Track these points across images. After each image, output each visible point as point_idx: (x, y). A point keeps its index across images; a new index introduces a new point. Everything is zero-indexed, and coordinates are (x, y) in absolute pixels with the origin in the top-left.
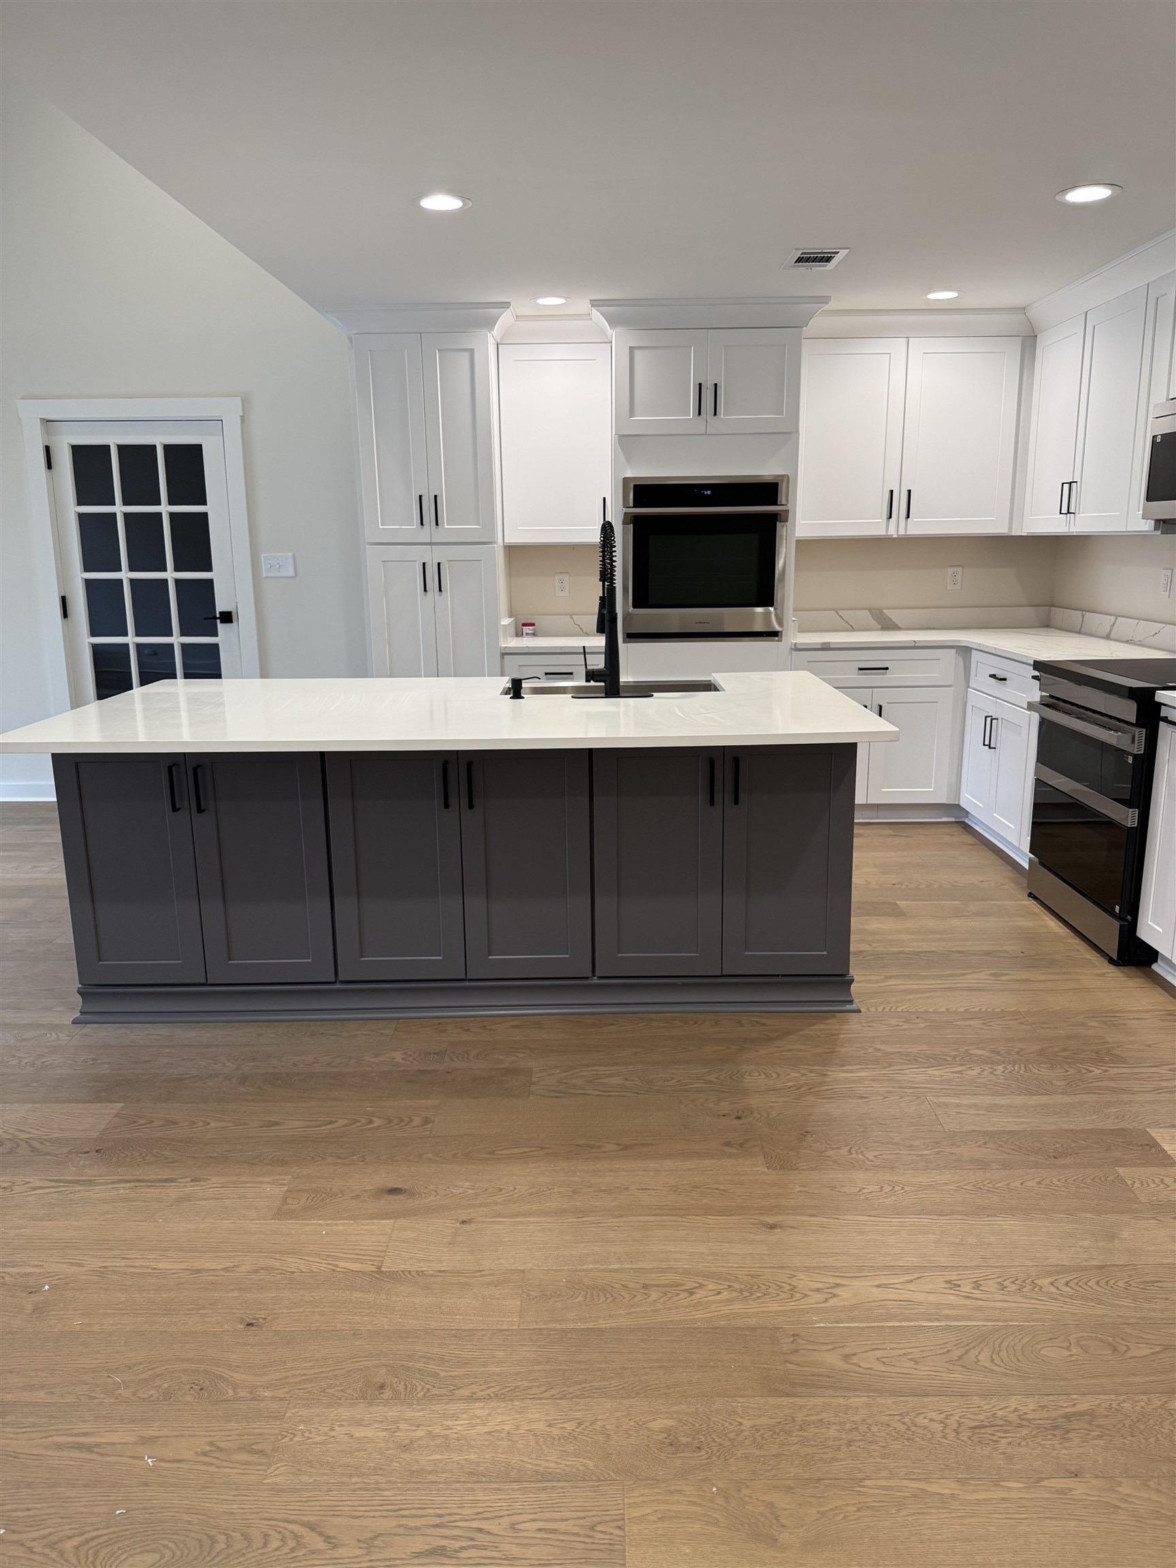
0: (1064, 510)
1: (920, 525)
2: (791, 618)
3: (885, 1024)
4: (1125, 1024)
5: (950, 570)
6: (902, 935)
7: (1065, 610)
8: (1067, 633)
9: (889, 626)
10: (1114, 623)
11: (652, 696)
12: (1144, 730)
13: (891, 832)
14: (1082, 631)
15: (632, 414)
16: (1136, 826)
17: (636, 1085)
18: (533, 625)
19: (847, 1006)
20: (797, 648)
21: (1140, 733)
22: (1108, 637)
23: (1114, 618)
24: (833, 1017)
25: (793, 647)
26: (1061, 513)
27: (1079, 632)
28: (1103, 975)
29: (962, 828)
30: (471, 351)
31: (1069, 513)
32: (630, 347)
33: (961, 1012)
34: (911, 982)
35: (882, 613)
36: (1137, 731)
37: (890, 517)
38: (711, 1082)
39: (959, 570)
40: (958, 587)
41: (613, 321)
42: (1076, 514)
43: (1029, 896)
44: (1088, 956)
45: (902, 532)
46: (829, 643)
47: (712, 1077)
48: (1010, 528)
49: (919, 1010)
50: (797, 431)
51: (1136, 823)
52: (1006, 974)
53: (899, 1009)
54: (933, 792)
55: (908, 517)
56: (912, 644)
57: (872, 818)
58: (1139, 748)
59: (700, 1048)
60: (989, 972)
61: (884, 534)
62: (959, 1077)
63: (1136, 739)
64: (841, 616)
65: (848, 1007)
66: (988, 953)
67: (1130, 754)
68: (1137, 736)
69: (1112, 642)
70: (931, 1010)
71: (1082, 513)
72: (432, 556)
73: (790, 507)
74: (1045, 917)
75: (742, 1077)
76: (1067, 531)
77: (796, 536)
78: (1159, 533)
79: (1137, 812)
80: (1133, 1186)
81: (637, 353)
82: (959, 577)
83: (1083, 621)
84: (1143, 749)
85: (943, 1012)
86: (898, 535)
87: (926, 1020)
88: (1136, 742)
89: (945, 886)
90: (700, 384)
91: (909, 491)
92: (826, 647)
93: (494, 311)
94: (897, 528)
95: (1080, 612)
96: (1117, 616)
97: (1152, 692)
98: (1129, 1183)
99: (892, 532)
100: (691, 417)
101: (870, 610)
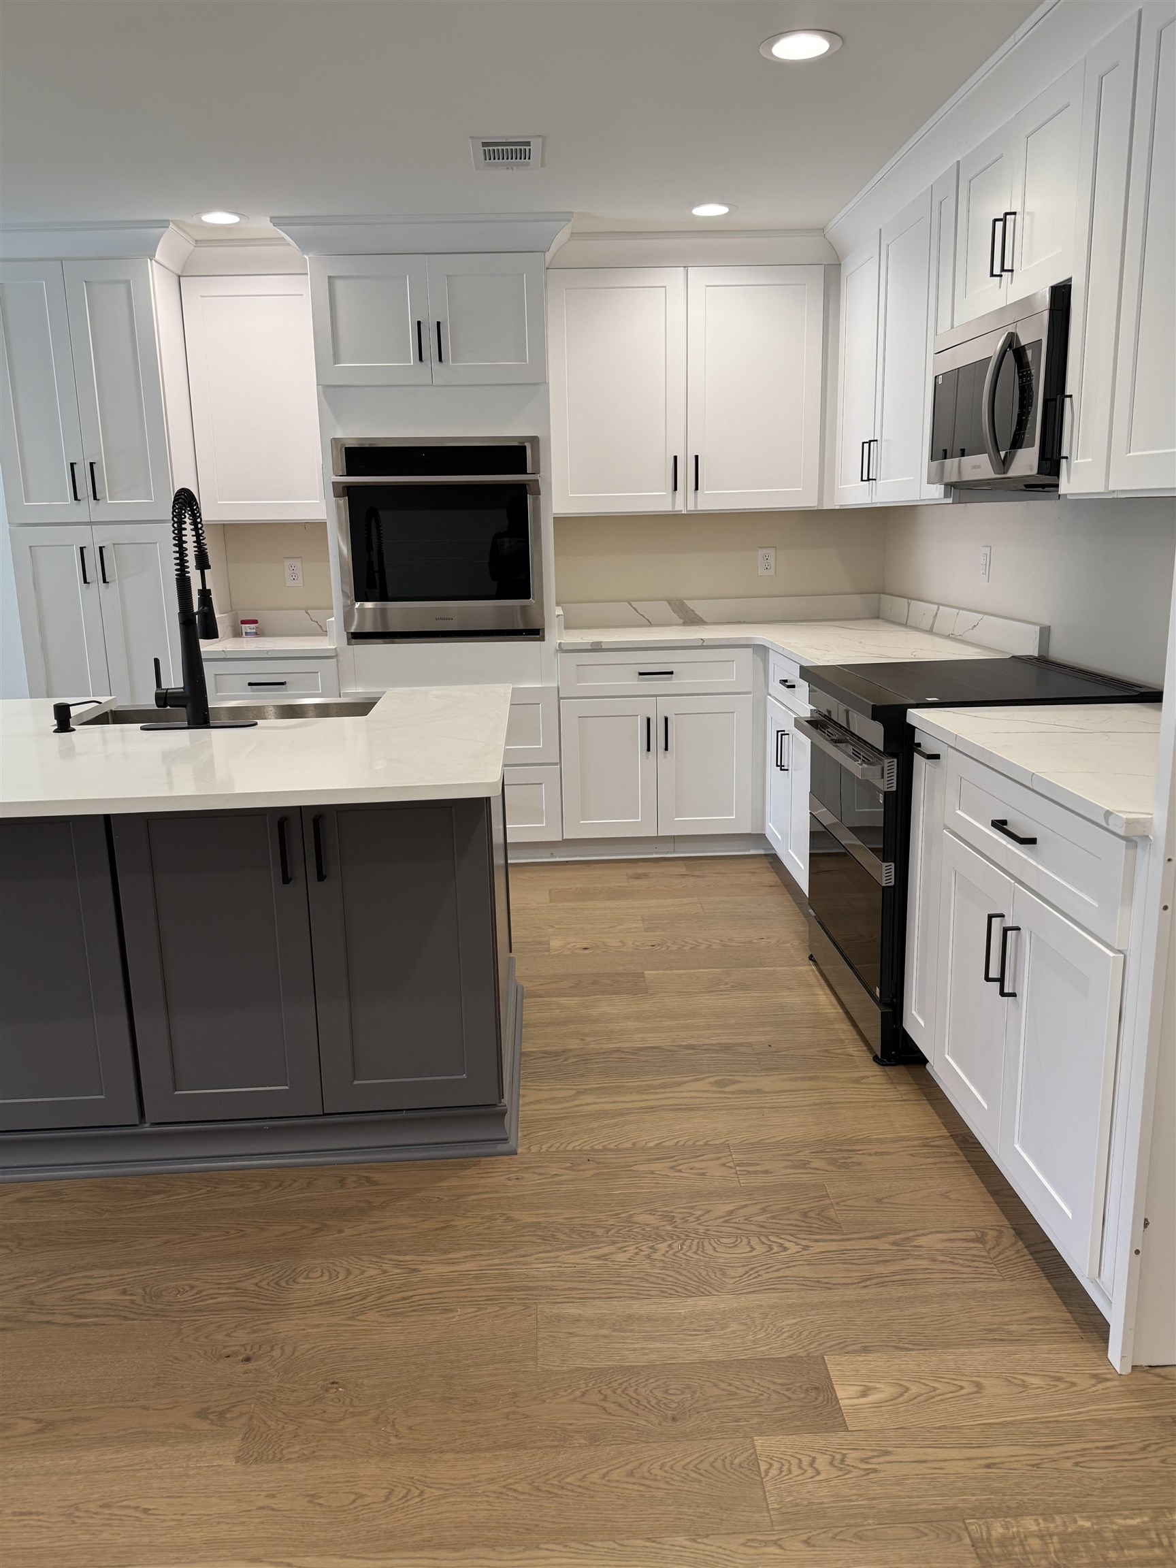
0: (865, 477)
1: (712, 498)
2: (553, 614)
3: (540, 1174)
4: (859, 1164)
5: (761, 552)
6: (629, 1023)
7: (893, 597)
8: (892, 625)
9: (691, 620)
10: (937, 613)
11: (256, 724)
12: (895, 760)
13: (683, 870)
14: (908, 624)
15: (336, 358)
16: (892, 884)
17: (133, 1302)
18: (255, 622)
19: (499, 1146)
20: (561, 649)
21: (891, 764)
22: (930, 632)
23: (936, 606)
24: (476, 1164)
25: (558, 648)
26: (862, 480)
27: (905, 625)
28: (858, 1080)
29: (769, 863)
30: (127, 283)
31: (869, 479)
32: (329, 277)
33: (651, 1148)
34: (607, 1100)
35: (683, 604)
36: (886, 761)
37: (676, 489)
38: (244, 1292)
39: (771, 552)
40: (771, 572)
41: (305, 244)
42: (877, 481)
43: (810, 959)
44: (851, 1051)
45: (691, 507)
46: (601, 642)
47: (249, 1285)
48: (821, 498)
49: (596, 1147)
50: (545, 383)
51: (893, 880)
52: (735, 1082)
53: (570, 1148)
54: (734, 820)
55: (697, 488)
56: (700, 643)
57: (667, 853)
58: (889, 783)
59: (263, 1229)
60: (712, 1080)
61: (670, 509)
62: (599, 1266)
63: (886, 772)
64: (634, 608)
65: (501, 1147)
66: (726, 1048)
67: (880, 791)
68: (886, 769)
69: (935, 638)
70: (612, 1146)
71: (883, 479)
72: (93, 538)
73: (541, 478)
74: (820, 992)
75: (294, 1281)
76: (870, 502)
77: (554, 512)
78: (950, 500)
79: (893, 867)
80: (766, 1475)
81: (339, 284)
82: (772, 561)
83: (909, 610)
84: (895, 785)
85: (626, 1149)
86: (687, 511)
87: (598, 1163)
88: (886, 775)
89: (714, 947)
90: (419, 323)
91: (697, 457)
92: (597, 648)
93: (155, 231)
94: (682, 503)
95: (906, 600)
96: (939, 604)
97: (902, 710)
98: (763, 1467)
99: (680, 507)
100: (412, 364)
101: (669, 602)
